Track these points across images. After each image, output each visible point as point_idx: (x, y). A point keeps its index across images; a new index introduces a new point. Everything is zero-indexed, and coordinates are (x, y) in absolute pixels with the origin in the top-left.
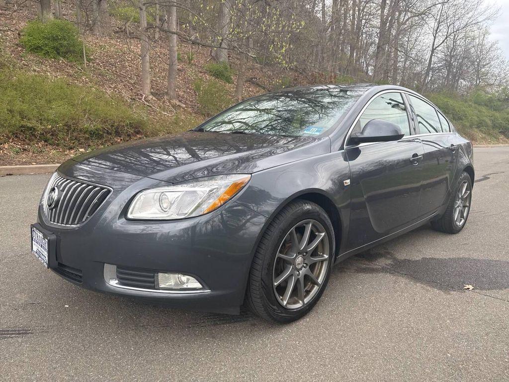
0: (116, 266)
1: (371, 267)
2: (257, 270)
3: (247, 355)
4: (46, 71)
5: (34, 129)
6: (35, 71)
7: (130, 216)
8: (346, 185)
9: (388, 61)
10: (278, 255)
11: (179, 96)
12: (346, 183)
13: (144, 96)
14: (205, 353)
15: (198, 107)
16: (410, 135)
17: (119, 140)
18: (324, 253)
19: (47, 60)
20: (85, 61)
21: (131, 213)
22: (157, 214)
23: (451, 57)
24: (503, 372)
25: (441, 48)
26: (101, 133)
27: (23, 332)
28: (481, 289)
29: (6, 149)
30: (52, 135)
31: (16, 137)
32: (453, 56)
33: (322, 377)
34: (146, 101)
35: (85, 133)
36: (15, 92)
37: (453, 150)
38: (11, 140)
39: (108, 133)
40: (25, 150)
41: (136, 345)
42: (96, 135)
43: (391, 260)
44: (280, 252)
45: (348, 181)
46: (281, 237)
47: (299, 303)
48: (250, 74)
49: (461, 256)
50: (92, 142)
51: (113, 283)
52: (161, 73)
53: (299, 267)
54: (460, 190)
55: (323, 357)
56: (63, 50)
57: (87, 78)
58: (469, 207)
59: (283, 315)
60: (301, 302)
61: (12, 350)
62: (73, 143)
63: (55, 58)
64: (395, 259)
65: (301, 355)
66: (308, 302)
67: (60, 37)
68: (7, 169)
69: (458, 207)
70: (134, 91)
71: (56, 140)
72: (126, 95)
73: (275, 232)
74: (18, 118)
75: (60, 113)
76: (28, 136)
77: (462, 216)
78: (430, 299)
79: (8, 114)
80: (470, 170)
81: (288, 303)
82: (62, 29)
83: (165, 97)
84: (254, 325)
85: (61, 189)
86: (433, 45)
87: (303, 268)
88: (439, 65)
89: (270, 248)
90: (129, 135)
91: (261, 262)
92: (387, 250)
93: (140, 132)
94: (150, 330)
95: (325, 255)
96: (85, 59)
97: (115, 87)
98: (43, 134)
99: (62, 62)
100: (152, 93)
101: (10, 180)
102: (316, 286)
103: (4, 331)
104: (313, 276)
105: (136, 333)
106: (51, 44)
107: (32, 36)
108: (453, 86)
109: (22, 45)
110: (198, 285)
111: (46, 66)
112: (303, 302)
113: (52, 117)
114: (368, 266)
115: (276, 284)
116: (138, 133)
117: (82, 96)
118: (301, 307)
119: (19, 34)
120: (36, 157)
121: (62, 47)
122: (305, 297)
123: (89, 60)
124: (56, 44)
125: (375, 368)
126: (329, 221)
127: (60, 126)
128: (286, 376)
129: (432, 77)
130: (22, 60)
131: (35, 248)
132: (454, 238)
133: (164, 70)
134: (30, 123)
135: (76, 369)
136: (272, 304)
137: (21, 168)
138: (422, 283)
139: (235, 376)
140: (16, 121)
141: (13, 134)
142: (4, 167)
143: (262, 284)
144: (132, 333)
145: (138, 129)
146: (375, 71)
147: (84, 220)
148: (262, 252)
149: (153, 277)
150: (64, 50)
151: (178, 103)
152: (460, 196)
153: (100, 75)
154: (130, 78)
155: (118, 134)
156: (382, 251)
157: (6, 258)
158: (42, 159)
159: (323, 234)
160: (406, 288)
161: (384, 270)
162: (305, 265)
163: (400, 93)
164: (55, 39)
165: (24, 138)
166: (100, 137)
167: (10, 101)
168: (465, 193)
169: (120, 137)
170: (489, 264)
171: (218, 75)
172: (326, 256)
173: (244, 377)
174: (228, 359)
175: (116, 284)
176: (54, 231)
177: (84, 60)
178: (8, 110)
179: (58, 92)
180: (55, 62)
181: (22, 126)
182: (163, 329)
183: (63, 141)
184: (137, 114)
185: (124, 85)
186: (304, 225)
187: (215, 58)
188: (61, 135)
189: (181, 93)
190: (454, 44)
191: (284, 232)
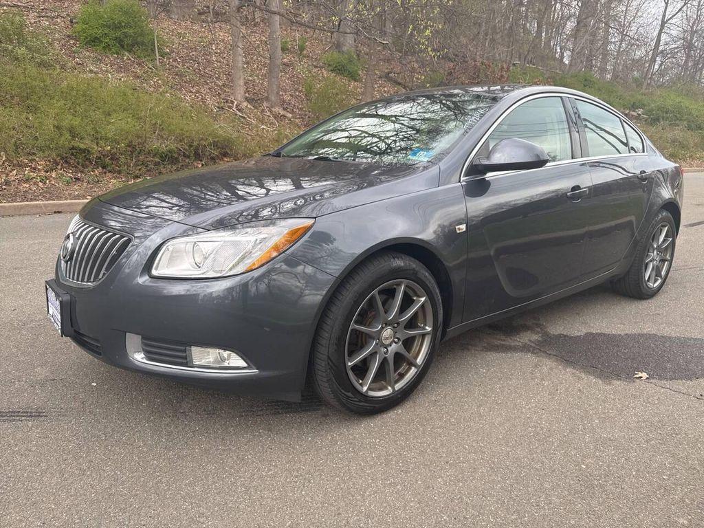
0: (140, 337)
1: (508, 343)
2: (322, 345)
3: (307, 454)
4: (107, 71)
5: (88, 151)
6: (91, 71)
7: (154, 272)
8: (458, 232)
9: (592, 42)
10: (353, 326)
11: (284, 101)
12: (459, 229)
13: (236, 103)
14: (253, 450)
15: (309, 117)
16: (572, 158)
17: (200, 166)
18: (425, 325)
19: (107, 57)
20: (158, 57)
21: (156, 269)
22: (189, 270)
23: (693, 33)
24: (655, 493)
25: (676, 20)
26: (176, 155)
27: (37, 415)
28: (660, 378)
29: (54, 178)
30: (112, 159)
31: (66, 162)
32: (696, 32)
33: (399, 487)
34: (239, 110)
35: (154, 156)
36: (63, 102)
37: (644, 180)
38: (59, 167)
39: (184, 155)
40: (77, 179)
41: (170, 435)
42: (169, 158)
43: (540, 335)
44: (356, 322)
45: (463, 227)
46: (356, 303)
47: (387, 389)
48: (385, 68)
49: (645, 332)
50: (164, 167)
51: (139, 358)
52: (261, 69)
53: (387, 342)
54: (654, 237)
55: (407, 462)
56: (128, 41)
57: (160, 79)
58: (671, 262)
59: (361, 404)
60: (390, 388)
61: (19, 435)
62: (140, 170)
63: (117, 53)
64: (546, 334)
65: (379, 457)
66: (402, 388)
67: (123, 24)
68: (55, 205)
69: (651, 261)
70: (223, 96)
71: (116, 166)
72: (211, 102)
73: (348, 296)
74: (68, 136)
75: (122, 130)
76: (80, 161)
77: (658, 274)
78: (580, 390)
79: (54, 131)
80: (673, 208)
81: (369, 389)
82: (126, 13)
83: (265, 104)
84: (325, 416)
85: (77, 236)
86: (664, 16)
87: (394, 345)
88: (673, 46)
89: (339, 317)
90: (213, 159)
91: (327, 335)
92: (539, 320)
93: (228, 154)
94: (191, 417)
95: (427, 328)
96: (157, 55)
97: (198, 92)
98: (100, 158)
99: (127, 59)
100: (247, 99)
101: (57, 220)
102: (413, 368)
103: (14, 412)
104: (409, 356)
105: (172, 420)
106: (113, 34)
107: (87, 24)
108: (693, 78)
109: (76, 36)
110: (242, 363)
111: (107, 65)
112: (393, 388)
113: (110, 135)
114: (504, 343)
115: (350, 364)
116: (225, 155)
117: (151, 105)
118: (390, 395)
119: (71, 22)
120: (91, 188)
121: (126, 37)
122: (397, 382)
123: (163, 55)
124: (118, 34)
125: (474, 479)
126: (433, 281)
127: (122, 147)
128: (351, 483)
129: (661, 65)
130: (75, 57)
131: (51, 312)
132: (643, 306)
133: (264, 66)
134: (83, 143)
135: (91, 461)
136: (345, 391)
137: (72, 203)
138: (574, 368)
139: (286, 480)
140: (65, 140)
141: (62, 158)
142: (51, 202)
143: (328, 363)
144: (168, 420)
145: (224, 150)
146: (572, 58)
147: (100, 277)
148: (329, 322)
149: (185, 351)
150: (130, 42)
151: (282, 112)
152: (655, 246)
153: (177, 75)
154: (218, 79)
155: (198, 157)
156: (530, 323)
157: (32, 321)
158: (99, 191)
159: (423, 299)
160: (549, 373)
161: (525, 348)
162: (396, 340)
163: (561, 97)
164: (117, 27)
165: (76, 164)
166: (174, 161)
167: (57, 114)
168: (664, 241)
169: (201, 161)
170: (684, 343)
171: (340, 69)
172: (429, 329)
173: (296, 482)
174: (282, 458)
175: (142, 358)
176: (68, 290)
177: (155, 55)
178: (54, 126)
179: (119, 100)
180: (117, 58)
181: (73, 148)
182: (208, 417)
183: (126, 167)
184: (223, 128)
185: (209, 89)
186: (395, 287)
187: (338, 46)
188: (123, 160)
189: (287, 98)
190: (697, 12)
191: (362, 295)
